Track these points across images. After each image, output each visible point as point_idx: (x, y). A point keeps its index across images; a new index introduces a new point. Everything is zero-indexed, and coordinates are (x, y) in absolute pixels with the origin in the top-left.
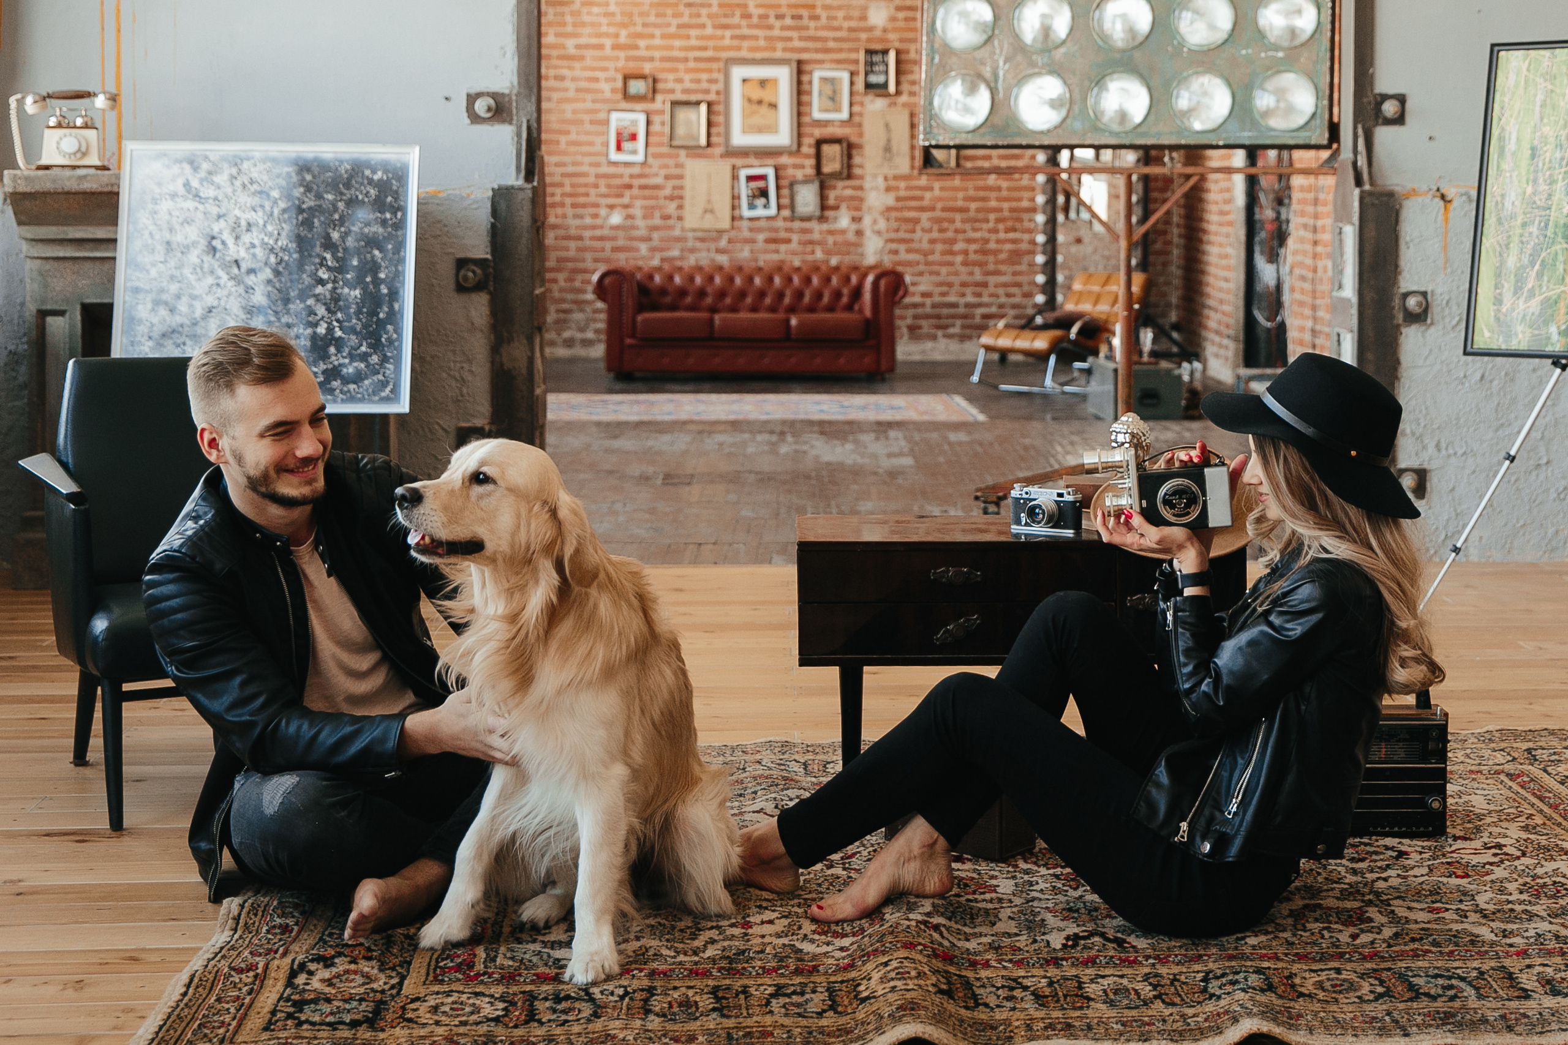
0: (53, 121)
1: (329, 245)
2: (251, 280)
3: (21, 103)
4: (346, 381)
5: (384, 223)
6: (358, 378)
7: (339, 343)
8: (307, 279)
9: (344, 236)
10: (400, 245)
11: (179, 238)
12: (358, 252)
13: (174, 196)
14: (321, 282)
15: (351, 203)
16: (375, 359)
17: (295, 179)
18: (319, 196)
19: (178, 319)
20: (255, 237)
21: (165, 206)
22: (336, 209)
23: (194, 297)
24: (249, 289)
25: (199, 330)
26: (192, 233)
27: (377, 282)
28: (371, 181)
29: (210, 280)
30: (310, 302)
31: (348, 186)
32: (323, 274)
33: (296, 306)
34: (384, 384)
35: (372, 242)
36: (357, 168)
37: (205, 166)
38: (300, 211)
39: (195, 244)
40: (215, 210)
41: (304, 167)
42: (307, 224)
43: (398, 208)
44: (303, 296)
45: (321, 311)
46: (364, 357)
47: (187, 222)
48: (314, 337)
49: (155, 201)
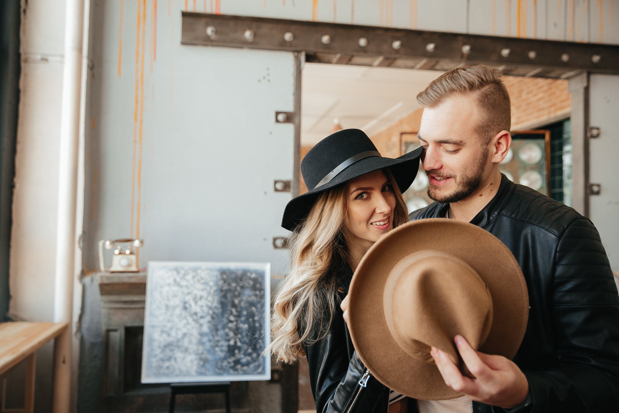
0: (117, 252)
1: (234, 305)
2: (202, 321)
3: (104, 244)
4: (243, 365)
5: (256, 295)
6: (248, 364)
7: (239, 348)
8: (225, 321)
9: (240, 302)
10: (263, 306)
11: (171, 303)
12: (246, 309)
13: (169, 285)
14: (231, 322)
15: (242, 287)
16: (254, 355)
17: (219, 277)
18: (229, 285)
19: (171, 339)
20: (203, 302)
21: (166, 289)
22: (236, 290)
23: (178, 329)
24: (201, 325)
25: (180, 344)
26: (177, 301)
27: (254, 321)
28: (250, 278)
29: (184, 321)
30: (227, 330)
31: (241, 279)
32: (232, 318)
33: (221, 332)
34: (259, 366)
35: (252, 304)
36: (245, 272)
37: (182, 272)
38: (222, 291)
39: (178, 306)
40: (186, 291)
41: (223, 272)
42: (225, 296)
43: (262, 289)
44: (224, 327)
45: (231, 334)
46: (250, 355)
47: (175, 296)
48: (229, 346)
49: (161, 287)
